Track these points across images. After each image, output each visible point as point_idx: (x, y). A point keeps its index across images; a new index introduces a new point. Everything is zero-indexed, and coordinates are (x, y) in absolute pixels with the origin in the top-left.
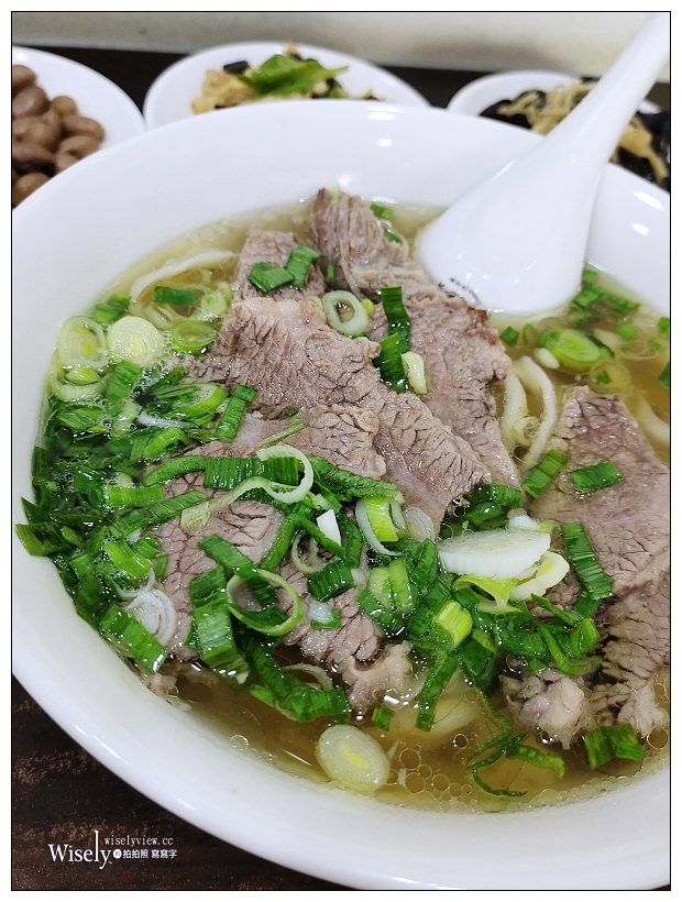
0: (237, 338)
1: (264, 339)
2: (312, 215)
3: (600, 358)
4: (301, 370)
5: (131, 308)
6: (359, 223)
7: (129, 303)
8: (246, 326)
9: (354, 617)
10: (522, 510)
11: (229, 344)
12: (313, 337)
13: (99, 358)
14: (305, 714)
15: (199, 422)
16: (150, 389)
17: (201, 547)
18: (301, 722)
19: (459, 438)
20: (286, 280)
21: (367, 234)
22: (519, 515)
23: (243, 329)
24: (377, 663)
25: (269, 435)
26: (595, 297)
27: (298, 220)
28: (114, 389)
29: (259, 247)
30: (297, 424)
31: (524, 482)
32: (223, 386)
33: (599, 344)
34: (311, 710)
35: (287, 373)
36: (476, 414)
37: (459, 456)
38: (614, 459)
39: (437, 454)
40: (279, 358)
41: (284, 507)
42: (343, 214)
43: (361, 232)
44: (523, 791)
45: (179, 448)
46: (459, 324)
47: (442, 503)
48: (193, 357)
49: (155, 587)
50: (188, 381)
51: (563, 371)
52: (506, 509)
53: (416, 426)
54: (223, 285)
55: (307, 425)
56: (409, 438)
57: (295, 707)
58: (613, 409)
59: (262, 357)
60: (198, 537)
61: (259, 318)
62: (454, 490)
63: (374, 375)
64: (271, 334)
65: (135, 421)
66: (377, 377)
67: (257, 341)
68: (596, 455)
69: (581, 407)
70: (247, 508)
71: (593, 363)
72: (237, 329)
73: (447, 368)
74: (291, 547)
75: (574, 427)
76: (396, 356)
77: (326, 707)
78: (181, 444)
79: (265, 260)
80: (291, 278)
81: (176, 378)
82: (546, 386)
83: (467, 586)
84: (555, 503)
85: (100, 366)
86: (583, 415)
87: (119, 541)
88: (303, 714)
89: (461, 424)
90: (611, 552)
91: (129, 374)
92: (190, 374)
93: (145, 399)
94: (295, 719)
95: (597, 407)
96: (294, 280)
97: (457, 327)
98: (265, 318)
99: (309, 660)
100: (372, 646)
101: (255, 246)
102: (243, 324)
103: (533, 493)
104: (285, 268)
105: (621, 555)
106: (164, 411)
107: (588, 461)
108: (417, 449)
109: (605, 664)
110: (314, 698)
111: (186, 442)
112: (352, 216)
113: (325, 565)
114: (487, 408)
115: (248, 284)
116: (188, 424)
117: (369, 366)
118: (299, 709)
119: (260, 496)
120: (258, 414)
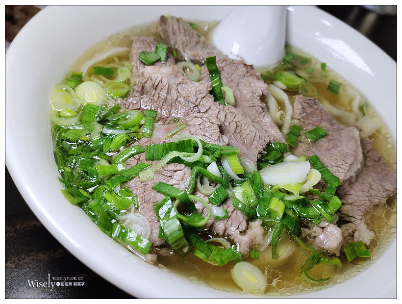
0: (143, 87)
1: (157, 86)
2: (160, 28)
3: (302, 83)
4: (177, 99)
5: (83, 78)
6: (184, 29)
7: (82, 76)
8: (147, 80)
9: (233, 212)
10: (289, 153)
11: (139, 90)
12: (180, 83)
13: (75, 104)
14: (222, 262)
15: (133, 129)
16: (105, 116)
17: (154, 188)
18: (220, 266)
19: (255, 124)
20: (157, 59)
21: (189, 35)
22: (289, 155)
23: (146, 82)
24: (248, 232)
25: (169, 132)
26: (292, 57)
27: (154, 31)
28: (85, 118)
29: (140, 44)
30: (181, 125)
31: (287, 140)
32: (139, 111)
33: (300, 77)
34: (223, 259)
35: (170, 101)
36: (259, 112)
37: (257, 132)
38: (321, 125)
39: (248, 132)
40: (165, 95)
41: (190, 164)
42: (176, 27)
43: (186, 34)
44: (328, 277)
45: (128, 143)
46: (241, 72)
47: (254, 154)
48: (121, 99)
49: (135, 212)
50: (121, 111)
51: (289, 90)
52: (283, 153)
53: (235, 120)
54: (127, 63)
55: (187, 125)
56: (233, 126)
57: (216, 259)
58: (315, 104)
59: (157, 95)
60: (151, 184)
61: (153, 76)
62: (258, 147)
63: (211, 99)
64: (160, 83)
65: (101, 133)
66: (213, 99)
67: (153, 87)
68: (313, 125)
69: (301, 104)
70: (172, 167)
71: (299, 85)
72: (143, 82)
73: (240, 93)
74: (196, 182)
75: (300, 113)
76: (219, 89)
77: (230, 256)
78: (128, 141)
79: (145, 50)
80: (159, 58)
81: (116, 110)
82: (284, 97)
83: (277, 190)
84: (302, 148)
85: (76, 108)
86: (303, 108)
87: (110, 192)
88: (221, 262)
89: (253, 118)
90: (332, 166)
91: (92, 110)
92: (122, 107)
93: (103, 121)
94: (218, 265)
95: (308, 103)
96: (161, 58)
97: (241, 73)
98: (156, 76)
99: (218, 235)
100: (244, 224)
101: (138, 44)
102: (146, 80)
103: (291, 145)
104: (156, 53)
105: (337, 167)
106: (114, 126)
107: (310, 128)
108: (238, 131)
109: (342, 216)
110: (224, 253)
111: (130, 139)
112: (180, 26)
113: (215, 189)
114: (263, 108)
115: (139, 62)
116: (128, 131)
117: (208, 94)
118: (218, 259)
119: (177, 160)
120: (160, 123)
